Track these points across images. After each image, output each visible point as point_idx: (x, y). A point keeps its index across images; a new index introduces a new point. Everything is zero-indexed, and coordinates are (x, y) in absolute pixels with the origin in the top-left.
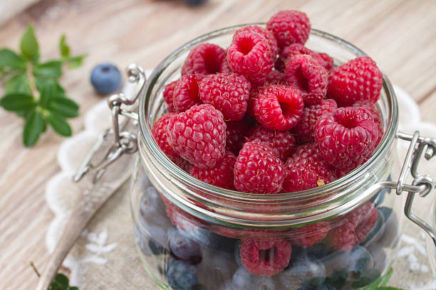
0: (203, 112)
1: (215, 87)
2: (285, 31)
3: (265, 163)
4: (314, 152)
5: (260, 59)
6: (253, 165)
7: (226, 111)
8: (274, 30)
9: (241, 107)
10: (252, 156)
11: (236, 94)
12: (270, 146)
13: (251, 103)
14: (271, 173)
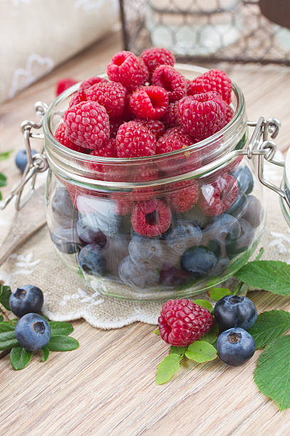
0: (89, 104)
1: (98, 90)
2: (153, 59)
3: (139, 132)
4: (179, 130)
5: (132, 68)
6: (129, 134)
7: (108, 105)
8: (144, 60)
9: (119, 102)
10: (128, 128)
11: (115, 93)
13: (127, 100)
14: (145, 140)
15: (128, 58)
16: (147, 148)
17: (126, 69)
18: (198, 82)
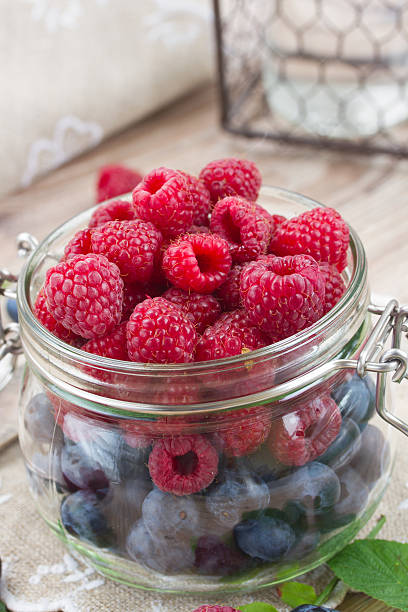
0: (88, 260)
1: (111, 234)
2: (221, 179)
3: (166, 321)
4: (242, 317)
5: (173, 200)
6: (150, 324)
7: (123, 263)
8: (205, 179)
9: (144, 259)
10: (150, 312)
11: (138, 242)
12: (183, 310)
13: (158, 255)
14: (175, 334)
15: (168, 183)
16: (178, 349)
17: (163, 201)
18: (290, 230)
